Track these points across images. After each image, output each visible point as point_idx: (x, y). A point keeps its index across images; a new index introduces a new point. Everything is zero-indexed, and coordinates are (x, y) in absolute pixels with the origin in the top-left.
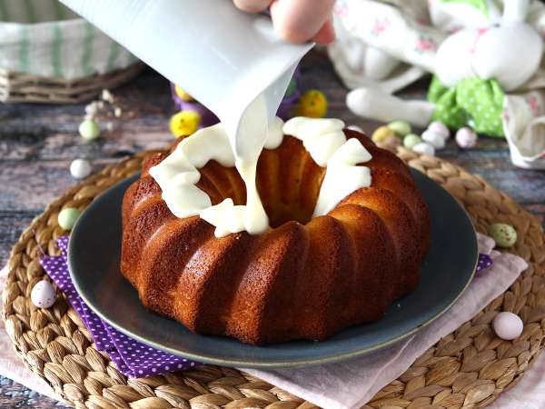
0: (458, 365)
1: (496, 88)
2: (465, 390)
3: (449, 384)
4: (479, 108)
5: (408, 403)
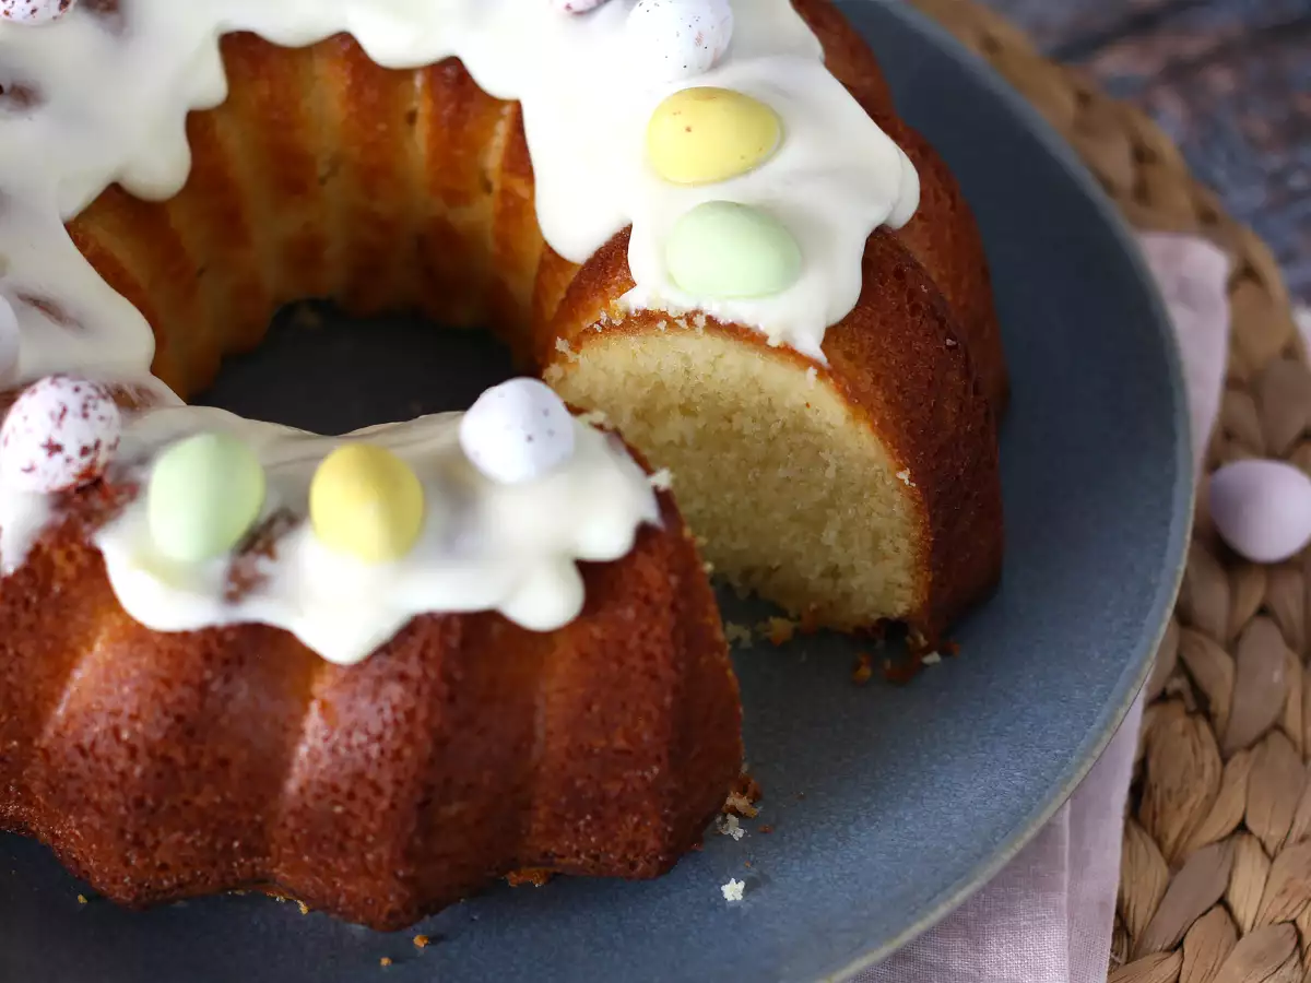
0: (1204, 727)
3: (1235, 820)
5: (1171, 962)
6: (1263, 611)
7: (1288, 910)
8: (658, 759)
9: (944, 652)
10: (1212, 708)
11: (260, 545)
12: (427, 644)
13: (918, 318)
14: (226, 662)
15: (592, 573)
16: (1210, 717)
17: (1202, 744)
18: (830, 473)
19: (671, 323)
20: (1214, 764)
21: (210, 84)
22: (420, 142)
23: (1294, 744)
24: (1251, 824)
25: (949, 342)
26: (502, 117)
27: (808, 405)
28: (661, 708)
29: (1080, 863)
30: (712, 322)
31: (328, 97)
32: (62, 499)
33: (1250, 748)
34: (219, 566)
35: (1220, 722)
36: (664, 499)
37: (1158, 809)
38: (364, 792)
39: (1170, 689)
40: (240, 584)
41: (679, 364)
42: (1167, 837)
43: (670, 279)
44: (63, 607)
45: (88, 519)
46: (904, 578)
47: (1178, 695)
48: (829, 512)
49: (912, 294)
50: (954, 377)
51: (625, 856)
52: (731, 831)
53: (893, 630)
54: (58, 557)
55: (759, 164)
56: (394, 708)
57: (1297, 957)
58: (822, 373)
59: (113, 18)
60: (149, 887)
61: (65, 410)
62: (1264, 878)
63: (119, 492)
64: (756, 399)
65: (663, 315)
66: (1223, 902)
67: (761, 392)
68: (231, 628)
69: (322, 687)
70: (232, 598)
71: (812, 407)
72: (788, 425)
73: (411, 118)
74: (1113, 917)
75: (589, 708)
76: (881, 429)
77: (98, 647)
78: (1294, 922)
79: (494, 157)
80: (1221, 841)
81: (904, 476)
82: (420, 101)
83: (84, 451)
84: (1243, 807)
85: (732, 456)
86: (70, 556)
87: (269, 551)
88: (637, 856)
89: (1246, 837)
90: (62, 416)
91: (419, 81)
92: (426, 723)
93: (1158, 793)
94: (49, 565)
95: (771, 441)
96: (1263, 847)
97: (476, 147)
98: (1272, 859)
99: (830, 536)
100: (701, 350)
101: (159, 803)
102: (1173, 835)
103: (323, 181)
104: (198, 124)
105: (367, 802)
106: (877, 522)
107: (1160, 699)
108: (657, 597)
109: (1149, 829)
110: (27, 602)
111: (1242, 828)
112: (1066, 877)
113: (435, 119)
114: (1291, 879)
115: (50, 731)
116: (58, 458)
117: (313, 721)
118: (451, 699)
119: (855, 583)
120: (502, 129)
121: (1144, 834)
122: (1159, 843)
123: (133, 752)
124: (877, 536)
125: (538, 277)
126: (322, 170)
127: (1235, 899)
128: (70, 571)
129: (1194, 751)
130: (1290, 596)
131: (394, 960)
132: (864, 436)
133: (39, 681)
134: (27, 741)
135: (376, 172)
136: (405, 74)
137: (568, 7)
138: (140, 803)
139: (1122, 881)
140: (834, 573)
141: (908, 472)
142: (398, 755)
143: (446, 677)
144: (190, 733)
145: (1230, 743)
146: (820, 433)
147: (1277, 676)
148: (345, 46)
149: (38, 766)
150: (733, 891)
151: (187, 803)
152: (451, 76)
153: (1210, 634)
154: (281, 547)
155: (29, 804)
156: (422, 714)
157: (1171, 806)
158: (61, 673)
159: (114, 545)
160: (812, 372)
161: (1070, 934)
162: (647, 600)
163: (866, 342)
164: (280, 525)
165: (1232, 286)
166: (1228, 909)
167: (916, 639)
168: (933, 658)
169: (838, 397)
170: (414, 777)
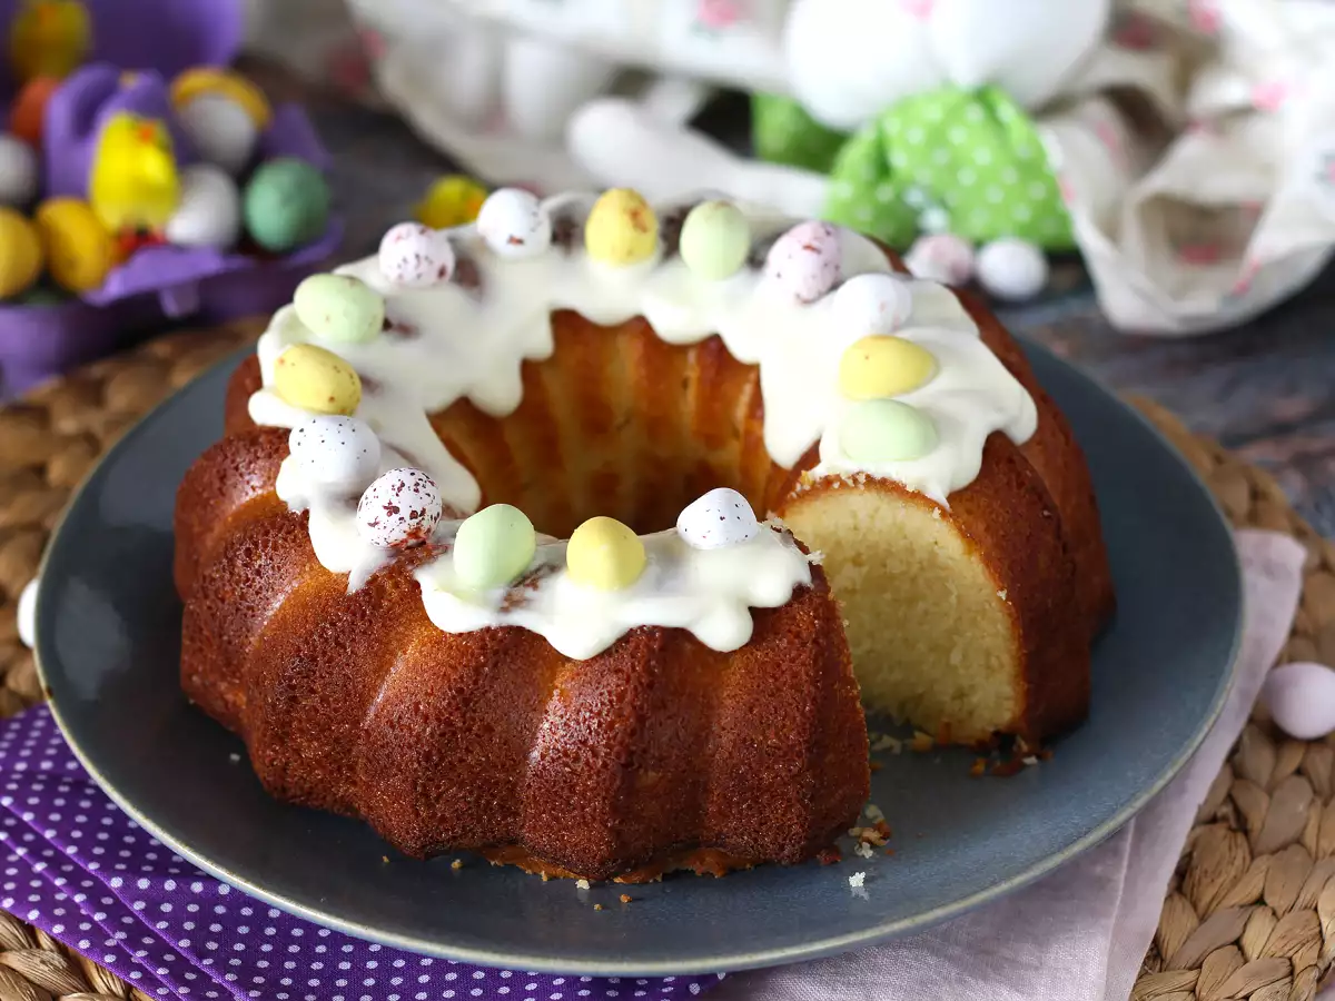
0: (1240, 838)
1: (1008, 112)
2: (1305, 897)
3: (1255, 893)
4: (967, 178)
5: (1191, 975)
6: (1299, 772)
7: (1286, 949)
8: (799, 755)
9: (1039, 757)
10: (1249, 827)
11: (528, 581)
12: (637, 647)
13: (1023, 491)
14: (496, 653)
15: (759, 615)
16: (1246, 833)
17: (1237, 846)
18: (953, 599)
19: (843, 485)
20: (1244, 859)
21: (541, 342)
22: (690, 402)
23: (1310, 854)
24: (1268, 900)
25: (1046, 513)
26: (747, 381)
27: (936, 543)
28: (803, 714)
29: (1128, 905)
30: (870, 479)
31: (627, 365)
32: (395, 549)
33: (1274, 852)
34: (498, 593)
35: (1254, 835)
36: (815, 570)
37: (1196, 882)
38: (585, 754)
39: (1219, 814)
40: (511, 602)
41: (850, 522)
42: (1200, 900)
43: (844, 452)
44: (389, 620)
45: (412, 562)
46: (1008, 690)
47: (1225, 818)
48: (955, 638)
49: (1019, 475)
50: (1049, 538)
51: (776, 839)
52: (863, 852)
53: (1002, 740)
54: (388, 585)
55: (916, 387)
56: (610, 693)
57: (1288, 980)
58: (944, 514)
59: (475, 291)
60: (431, 837)
61: (403, 485)
62: (1270, 930)
63: (435, 548)
64: (902, 543)
65: (838, 477)
66: (1237, 943)
67: (905, 537)
68: (502, 628)
69: (563, 680)
70: (505, 610)
71: (940, 545)
72: (925, 564)
73: (685, 384)
74: (1150, 942)
75: (751, 710)
76: (987, 560)
77: (410, 650)
78: (1290, 959)
79: (741, 411)
80: (1242, 907)
81: (1003, 595)
82: (692, 369)
83: (414, 515)
84: (1261, 885)
85: (888, 596)
86: (396, 585)
87: (534, 585)
88: (784, 839)
89: (1263, 907)
90: (399, 490)
91: (692, 356)
92: (632, 703)
93: (1197, 873)
94: (381, 590)
95: (914, 580)
96: (1274, 913)
97: (730, 404)
98: (1278, 920)
99: (956, 658)
100: (863, 504)
101: (442, 759)
102: (1206, 899)
103: (620, 428)
104: (530, 370)
105: (587, 763)
106: (988, 642)
107: (1209, 820)
108: (804, 635)
109: (1189, 896)
110: (363, 615)
111: (1260, 901)
112: (1115, 912)
113: (701, 380)
114: (1290, 930)
115: (371, 714)
116: (395, 517)
117: (554, 704)
118: (650, 686)
119: (975, 699)
120: (748, 389)
121: (1184, 899)
122: (1195, 906)
123: (426, 718)
124: (988, 654)
125: (766, 490)
126: (620, 419)
127: (1247, 941)
128: (395, 595)
129: (1230, 849)
130: (1321, 764)
131: (604, 907)
132: (975, 565)
133: (366, 674)
134: (356, 723)
135: (658, 424)
136: (680, 350)
137: (798, 296)
138: (428, 757)
139: (1161, 924)
140: (961, 695)
141: (1006, 591)
142: (611, 726)
143: (648, 670)
144: (466, 702)
145: (1260, 847)
146: (945, 568)
147: (1301, 807)
148: (640, 325)
149: (361, 747)
150: (857, 880)
151: (461, 761)
152: (714, 347)
153: (1256, 783)
154: (542, 583)
155: (354, 783)
156: (629, 697)
157: (1205, 881)
158: (382, 669)
159: (428, 579)
160: (937, 512)
161: (1113, 945)
162: (798, 635)
163: (981, 504)
164: (545, 570)
165: (1307, 573)
166: (1241, 949)
167: (1019, 747)
168: (1031, 760)
169: (955, 532)
170: (621, 743)
